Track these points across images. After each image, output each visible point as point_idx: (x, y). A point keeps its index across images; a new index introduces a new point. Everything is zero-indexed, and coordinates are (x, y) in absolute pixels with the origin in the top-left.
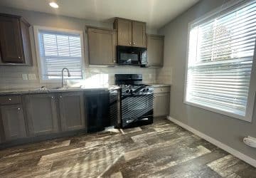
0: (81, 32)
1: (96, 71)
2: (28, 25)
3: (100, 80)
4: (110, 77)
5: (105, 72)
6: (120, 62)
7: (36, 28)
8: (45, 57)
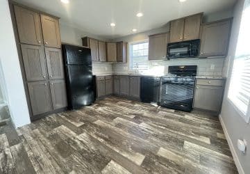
0: (148, 40)
1: (156, 64)
2: (127, 43)
3: (157, 70)
4: (165, 69)
5: (161, 65)
6: (169, 56)
7: (129, 43)
8: (132, 57)
